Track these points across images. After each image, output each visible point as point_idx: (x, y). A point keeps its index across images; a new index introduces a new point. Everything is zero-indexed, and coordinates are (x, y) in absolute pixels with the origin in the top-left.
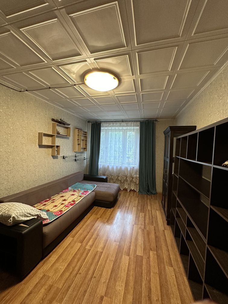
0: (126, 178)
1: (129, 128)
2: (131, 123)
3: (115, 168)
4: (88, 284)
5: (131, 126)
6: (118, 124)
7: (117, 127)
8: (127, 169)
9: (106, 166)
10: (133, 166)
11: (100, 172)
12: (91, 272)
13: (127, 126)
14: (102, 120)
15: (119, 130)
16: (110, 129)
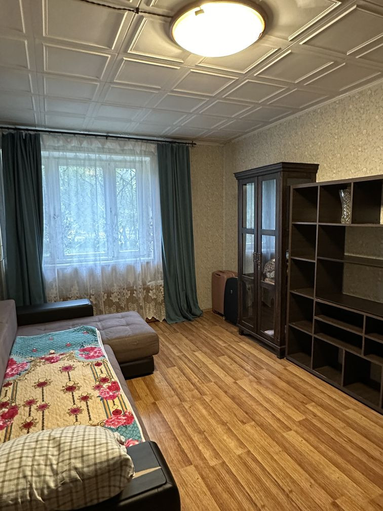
0: (132, 293)
1: (128, 158)
2: (134, 146)
3: (98, 272)
5: (133, 153)
6: (96, 144)
7: (93, 151)
8: (130, 269)
9: (69, 271)
10: (146, 259)
11: (52, 292)
13: (123, 152)
14: (42, 126)
15: (92, 164)
16: (70, 159)
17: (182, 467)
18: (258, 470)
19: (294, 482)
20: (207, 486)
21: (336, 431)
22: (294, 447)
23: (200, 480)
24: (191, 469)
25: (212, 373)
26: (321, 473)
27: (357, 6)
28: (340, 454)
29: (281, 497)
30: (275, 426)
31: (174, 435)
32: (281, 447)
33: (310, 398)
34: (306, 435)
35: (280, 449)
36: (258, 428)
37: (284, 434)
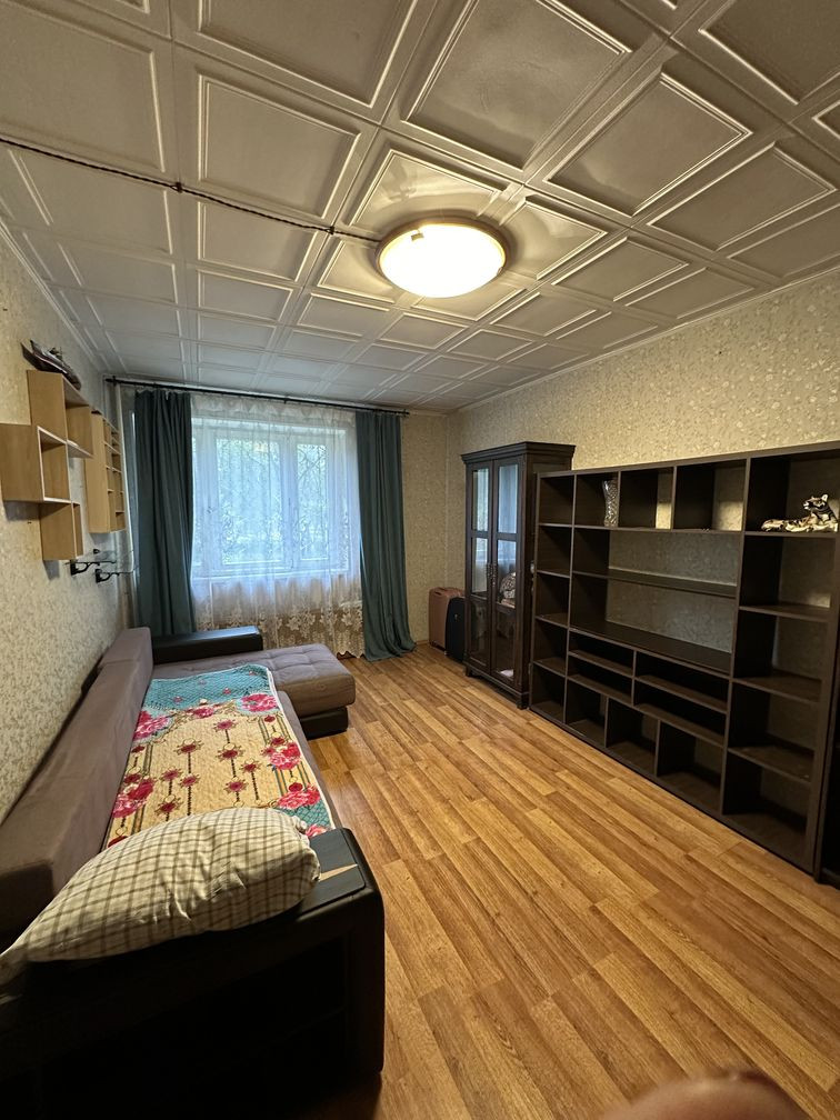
0: (318, 618)
1: (314, 430)
2: (323, 414)
3: (271, 588)
4: (542, 917)
5: (321, 423)
6: (270, 409)
7: (265, 420)
8: (316, 584)
9: (229, 586)
10: (338, 571)
11: (204, 616)
12: (514, 893)
13: (307, 422)
14: (193, 383)
15: (265, 437)
16: (233, 429)
17: (387, 863)
18: (491, 865)
19: (540, 880)
20: (421, 888)
21: (597, 809)
22: (540, 831)
23: (411, 880)
24: (399, 864)
25: (428, 730)
26: (575, 866)
27: (628, 238)
28: (603, 841)
29: (523, 902)
30: (514, 803)
31: (376, 818)
32: (523, 832)
33: (561, 763)
34: (556, 815)
35: (522, 835)
36: (492, 807)
37: (527, 814)
